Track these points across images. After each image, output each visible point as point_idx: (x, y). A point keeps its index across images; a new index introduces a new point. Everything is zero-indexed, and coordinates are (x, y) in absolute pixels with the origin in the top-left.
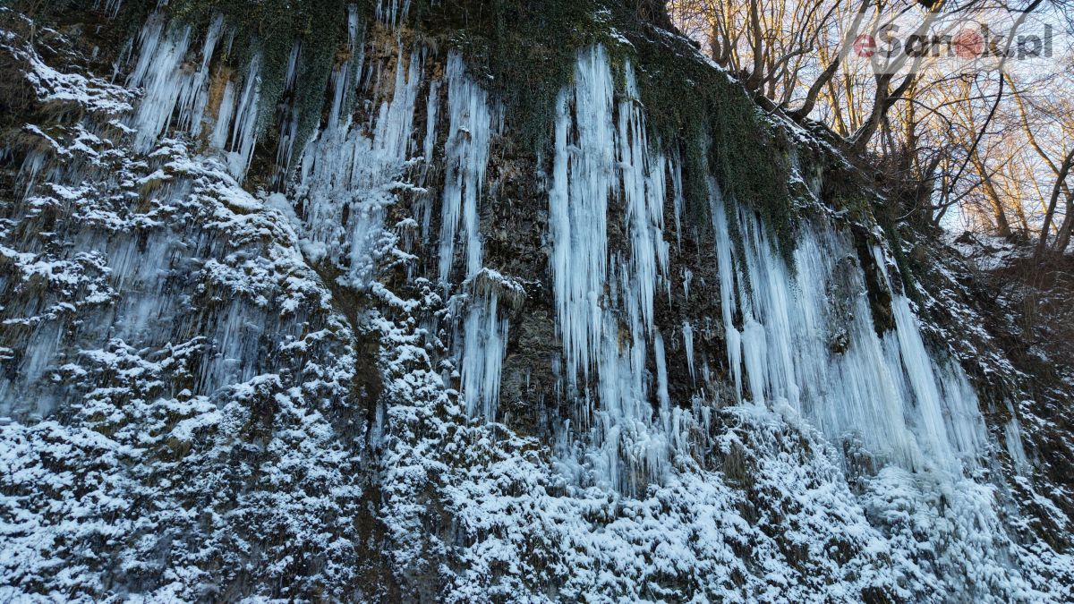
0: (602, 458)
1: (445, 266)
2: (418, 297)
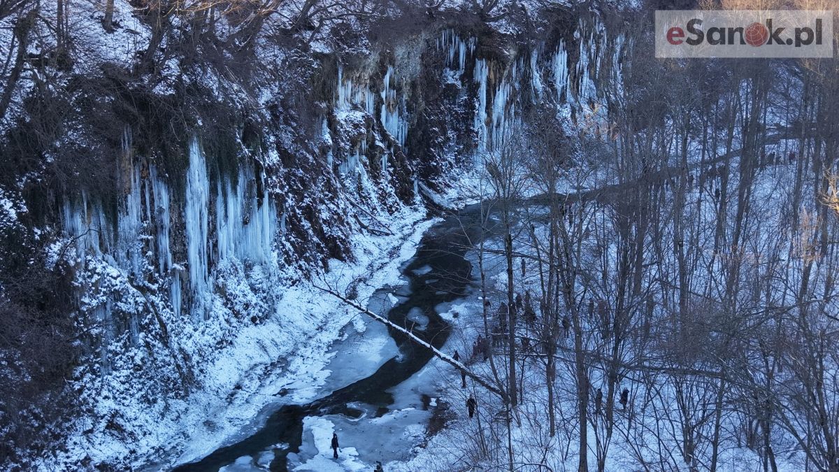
0: (201, 312)
1: (162, 267)
2: (157, 282)
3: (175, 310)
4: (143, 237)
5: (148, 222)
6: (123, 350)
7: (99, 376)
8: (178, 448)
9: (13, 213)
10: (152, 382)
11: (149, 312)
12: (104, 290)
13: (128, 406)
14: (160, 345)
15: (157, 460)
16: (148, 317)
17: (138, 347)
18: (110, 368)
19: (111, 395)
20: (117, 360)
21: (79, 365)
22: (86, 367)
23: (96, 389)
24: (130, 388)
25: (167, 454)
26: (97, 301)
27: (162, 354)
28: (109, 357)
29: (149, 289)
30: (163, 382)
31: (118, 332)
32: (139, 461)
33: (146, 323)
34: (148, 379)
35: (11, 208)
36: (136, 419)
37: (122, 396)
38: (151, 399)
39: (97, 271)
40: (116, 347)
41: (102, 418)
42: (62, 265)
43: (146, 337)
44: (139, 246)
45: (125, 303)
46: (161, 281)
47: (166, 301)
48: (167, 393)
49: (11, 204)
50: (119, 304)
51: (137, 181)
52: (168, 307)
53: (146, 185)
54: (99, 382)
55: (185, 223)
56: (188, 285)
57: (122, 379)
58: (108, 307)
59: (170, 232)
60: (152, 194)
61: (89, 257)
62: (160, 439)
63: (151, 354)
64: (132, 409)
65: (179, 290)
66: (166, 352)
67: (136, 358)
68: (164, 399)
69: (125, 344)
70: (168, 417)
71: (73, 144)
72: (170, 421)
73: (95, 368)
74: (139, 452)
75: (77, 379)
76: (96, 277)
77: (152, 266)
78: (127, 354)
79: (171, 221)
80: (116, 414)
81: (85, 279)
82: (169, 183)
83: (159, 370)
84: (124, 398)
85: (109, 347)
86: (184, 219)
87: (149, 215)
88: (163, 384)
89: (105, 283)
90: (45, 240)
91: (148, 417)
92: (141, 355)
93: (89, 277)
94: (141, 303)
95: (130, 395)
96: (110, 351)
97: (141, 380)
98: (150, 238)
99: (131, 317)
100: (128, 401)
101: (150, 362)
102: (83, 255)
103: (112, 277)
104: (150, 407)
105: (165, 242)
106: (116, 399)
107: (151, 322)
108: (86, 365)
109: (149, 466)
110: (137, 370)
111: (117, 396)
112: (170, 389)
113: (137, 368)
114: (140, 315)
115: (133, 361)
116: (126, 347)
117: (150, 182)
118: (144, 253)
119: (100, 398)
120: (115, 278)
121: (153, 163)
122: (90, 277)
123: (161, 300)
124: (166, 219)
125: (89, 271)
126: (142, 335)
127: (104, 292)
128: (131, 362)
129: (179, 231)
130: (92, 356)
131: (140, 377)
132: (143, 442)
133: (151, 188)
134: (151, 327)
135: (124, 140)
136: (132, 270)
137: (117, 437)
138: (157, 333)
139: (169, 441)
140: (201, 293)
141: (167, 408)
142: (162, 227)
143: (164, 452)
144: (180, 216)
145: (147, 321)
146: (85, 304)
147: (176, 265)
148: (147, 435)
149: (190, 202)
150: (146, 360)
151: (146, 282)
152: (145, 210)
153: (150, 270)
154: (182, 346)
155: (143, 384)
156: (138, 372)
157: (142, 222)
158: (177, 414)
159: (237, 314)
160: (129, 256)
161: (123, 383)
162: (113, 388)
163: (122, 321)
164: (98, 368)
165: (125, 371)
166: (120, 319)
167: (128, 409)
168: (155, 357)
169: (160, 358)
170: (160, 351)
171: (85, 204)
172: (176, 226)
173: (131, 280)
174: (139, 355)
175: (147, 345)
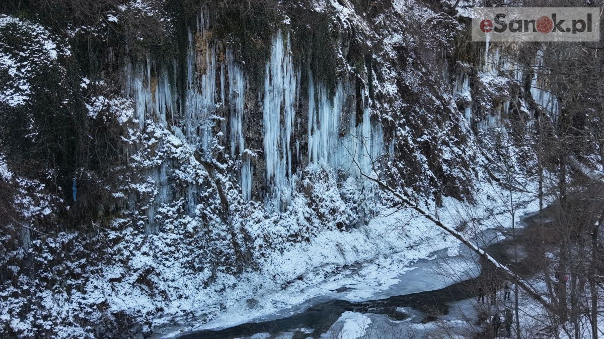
0: (276, 203)
1: (233, 149)
2: (227, 163)
3: (245, 193)
4: (215, 117)
5: (221, 103)
6: (177, 215)
7: (142, 233)
8: (209, 316)
9: (54, 55)
10: (202, 251)
11: (210, 186)
12: (160, 154)
13: (168, 267)
14: (218, 220)
15: (182, 322)
16: (208, 190)
17: (194, 216)
18: (157, 228)
19: (151, 253)
20: (167, 223)
21: (120, 217)
22: (129, 221)
23: (136, 244)
24: (176, 252)
25: (195, 318)
26: (152, 163)
27: (218, 227)
28: (157, 218)
29: (217, 168)
30: (215, 254)
31: (173, 197)
32: (163, 319)
33: (205, 196)
34: (197, 247)
35: (53, 49)
36: (173, 281)
37: (164, 256)
38: (197, 266)
39: (155, 135)
40: (168, 211)
41: (135, 271)
42: (106, 116)
43: (203, 209)
44: (208, 126)
45: (184, 172)
46: (231, 162)
47: (234, 182)
48: (217, 264)
49: (54, 46)
50: (177, 171)
51: (213, 62)
52: (236, 188)
53: (222, 68)
54: (141, 238)
55: (262, 113)
56: (264, 174)
57: (168, 241)
58: (163, 170)
59: (243, 118)
60: (227, 78)
61: (149, 121)
62: (195, 305)
63: (205, 226)
64: (172, 271)
65: (250, 175)
66: (224, 227)
67: (189, 225)
68: (212, 270)
69: (178, 210)
70: (213, 287)
71: (139, 11)
72: (213, 291)
73: (138, 224)
74: (166, 311)
75: (114, 229)
76: (153, 140)
77: (222, 146)
78: (179, 220)
79: (246, 107)
80: (150, 271)
81: (141, 140)
82: (245, 70)
83: (213, 242)
84: (167, 259)
85: (160, 209)
86: (261, 109)
87: (223, 97)
88: (214, 256)
89: (163, 148)
90: (94, 91)
91: (189, 283)
92: (194, 223)
93: (145, 139)
94: (202, 175)
95: (175, 258)
96: (160, 213)
97: (190, 247)
98: (221, 119)
99: (187, 186)
100: (171, 263)
101: (203, 233)
102: (142, 117)
103: (172, 144)
104: (194, 274)
105: (237, 126)
106: (157, 258)
107: (211, 196)
108: (129, 219)
109: (170, 326)
110: (188, 237)
111: (158, 255)
112: (221, 263)
113: (188, 235)
114: (199, 187)
115: (185, 228)
116: (180, 214)
117: (226, 66)
118: (215, 133)
119: (138, 254)
120: (177, 147)
121: (229, 48)
122: (148, 139)
123: (230, 180)
124: (240, 103)
125: (147, 133)
126: (200, 206)
127: (160, 156)
128: (182, 228)
129: (255, 119)
130: (137, 212)
131: (190, 244)
132: (175, 304)
133: (226, 73)
134: (211, 201)
135: (200, 22)
136: (201, 146)
137: (147, 292)
138: (216, 208)
139: (203, 308)
140: (279, 185)
141: (213, 278)
142: (235, 110)
143: (194, 316)
144: (257, 105)
145: (206, 194)
146: (135, 161)
147: (247, 150)
148: (183, 299)
149: (268, 95)
150: (199, 230)
151: (214, 160)
152: (219, 92)
153: (219, 150)
154: (246, 227)
155: (191, 251)
156: (188, 239)
157: (216, 103)
158: (222, 287)
160: (199, 131)
161: (170, 246)
162: (157, 247)
163: (178, 188)
164: (142, 224)
165: (175, 235)
166: (176, 186)
167: (167, 270)
168: (210, 229)
169: (215, 231)
170: (217, 225)
171: (149, 70)
172: (251, 113)
173: (199, 155)
174: (192, 223)
175: (204, 216)
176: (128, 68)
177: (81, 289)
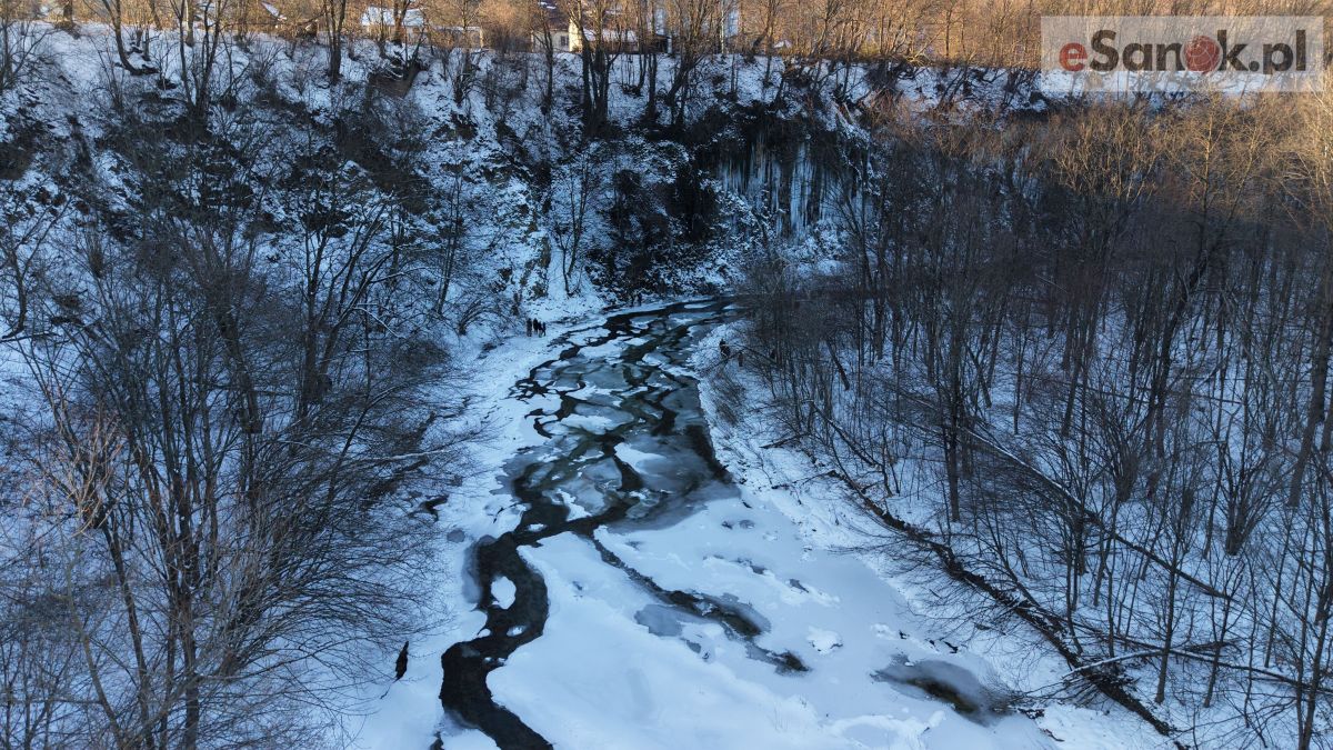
0: (796, 240)
1: (772, 209)
3: (777, 233)
4: (763, 191)
5: (767, 184)
6: (740, 241)
7: (723, 248)
9: (687, 159)
11: (759, 228)
13: (733, 266)
14: (761, 245)
16: (757, 230)
17: (749, 242)
18: (730, 247)
19: (726, 259)
20: (735, 245)
21: (712, 239)
22: (716, 241)
23: (719, 253)
24: (738, 259)
26: (729, 213)
28: (730, 242)
29: (763, 218)
31: (739, 232)
33: (755, 232)
34: (749, 258)
39: (732, 200)
40: (735, 238)
41: (718, 266)
42: (709, 189)
43: (754, 239)
44: (759, 195)
45: (745, 219)
46: (771, 216)
47: (772, 227)
49: (687, 155)
50: (742, 219)
53: (769, 164)
54: (721, 250)
55: (790, 189)
57: (735, 253)
58: (735, 218)
59: (780, 192)
60: (771, 170)
61: (729, 192)
63: (754, 248)
64: (736, 268)
65: (781, 223)
66: (764, 250)
69: (741, 239)
75: (709, 244)
76: (731, 202)
77: (767, 206)
78: (741, 244)
79: (781, 186)
80: (725, 266)
81: (725, 202)
82: (781, 165)
83: (757, 257)
84: (732, 262)
85: (732, 237)
86: (789, 187)
87: (768, 180)
89: (736, 206)
90: (704, 176)
92: (749, 246)
93: (727, 201)
94: (754, 222)
95: (737, 262)
96: (731, 239)
97: (745, 258)
98: (767, 192)
99: (746, 226)
100: (734, 264)
101: (753, 251)
102: (726, 190)
103: (740, 205)
105: (775, 196)
106: (729, 261)
107: (759, 233)
113: (745, 252)
114: (753, 228)
116: (742, 241)
117: (771, 164)
118: (763, 199)
119: (719, 257)
120: (742, 206)
121: (774, 153)
123: (769, 225)
124: (777, 183)
125: (728, 199)
126: (752, 237)
127: (734, 210)
128: (742, 248)
129: (785, 194)
130: (720, 238)
131: (745, 256)
133: (771, 166)
134: (758, 235)
135: (759, 140)
136: (755, 206)
137: (723, 276)
138: (761, 239)
140: (798, 230)
142: (775, 188)
144: (787, 185)
146: (721, 212)
147: (780, 209)
150: (751, 250)
151: (762, 214)
152: (766, 177)
153: (765, 208)
156: (745, 254)
157: (764, 183)
159: (824, 251)
160: (755, 199)
161: (735, 256)
162: (729, 256)
163: (742, 228)
164: (722, 244)
165: (738, 251)
166: (741, 226)
168: (757, 250)
170: (760, 248)
171: (731, 166)
172: (784, 189)
173: (753, 212)
174: (747, 246)
175: (753, 243)
176: (720, 166)
177: (693, 270)
